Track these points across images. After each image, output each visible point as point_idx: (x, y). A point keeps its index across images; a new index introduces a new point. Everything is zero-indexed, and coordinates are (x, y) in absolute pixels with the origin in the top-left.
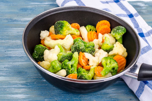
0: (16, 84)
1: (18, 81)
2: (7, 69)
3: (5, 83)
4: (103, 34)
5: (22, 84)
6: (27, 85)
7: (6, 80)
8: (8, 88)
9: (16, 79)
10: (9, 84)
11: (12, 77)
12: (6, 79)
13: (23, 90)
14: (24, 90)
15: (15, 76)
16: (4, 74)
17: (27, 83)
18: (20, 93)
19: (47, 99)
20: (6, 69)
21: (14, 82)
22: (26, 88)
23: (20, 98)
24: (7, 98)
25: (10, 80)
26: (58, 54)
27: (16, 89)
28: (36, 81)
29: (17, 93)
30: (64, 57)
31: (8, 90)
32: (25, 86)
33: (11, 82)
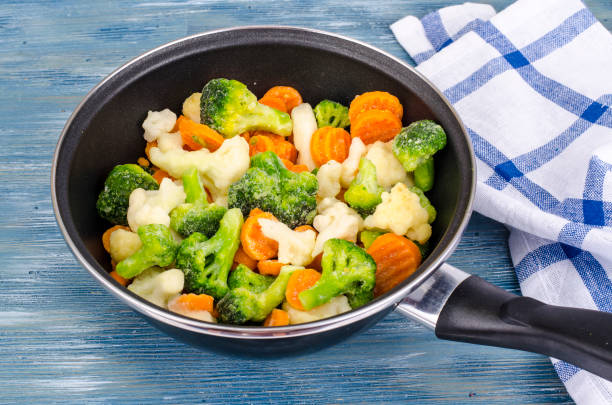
0: (67, 337)
1: (75, 324)
2: (39, 280)
3: (27, 334)
4: (368, 141)
5: (88, 339)
6: (104, 341)
7: (32, 321)
8: (38, 352)
9: (67, 318)
10: (42, 336)
11: (55, 312)
12: (31, 317)
13: (88, 361)
14: (93, 360)
15: (64, 308)
16: (25, 299)
17: (105, 332)
18: (78, 374)
19: (170, 394)
20: (33, 281)
21: (58, 328)
22: (99, 354)
23: (76, 390)
24: (31, 393)
25: (44, 324)
26: (176, 209)
27: (66, 358)
28: (138, 325)
29: (67, 374)
30: (192, 223)
31: (36, 360)
32: (98, 346)
33: (49, 329)
